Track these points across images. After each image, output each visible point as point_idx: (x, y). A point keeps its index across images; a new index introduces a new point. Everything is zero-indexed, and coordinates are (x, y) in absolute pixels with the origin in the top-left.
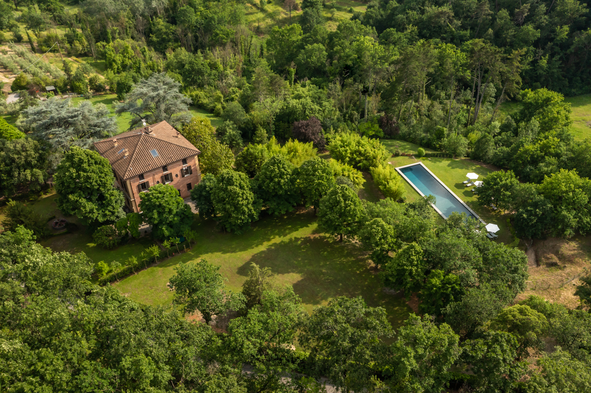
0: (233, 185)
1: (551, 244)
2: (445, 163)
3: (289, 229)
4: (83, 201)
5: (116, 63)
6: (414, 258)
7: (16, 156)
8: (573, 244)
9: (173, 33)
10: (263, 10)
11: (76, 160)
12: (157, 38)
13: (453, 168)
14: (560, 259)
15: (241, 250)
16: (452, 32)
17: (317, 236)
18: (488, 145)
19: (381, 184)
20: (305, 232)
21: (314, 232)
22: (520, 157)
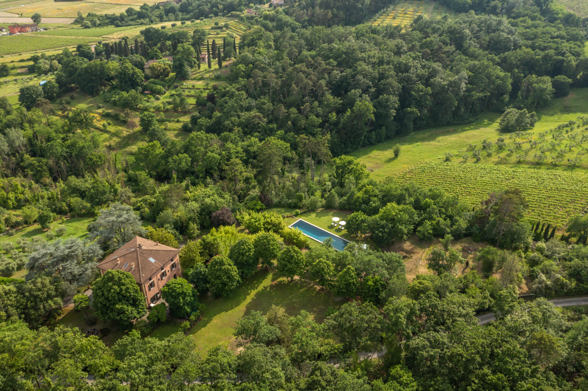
0: (224, 265)
1: (398, 246)
2: (313, 215)
3: (256, 283)
4: (125, 307)
5: (10, 200)
6: (353, 274)
7: (39, 293)
8: (408, 243)
9: (46, 165)
10: (107, 132)
11: (116, 279)
12: (32, 171)
13: (320, 217)
14: (406, 253)
15: (236, 306)
16: (263, 126)
17: (276, 282)
18: (335, 198)
19: (294, 239)
20: (267, 282)
21: (273, 280)
22: (356, 201)
